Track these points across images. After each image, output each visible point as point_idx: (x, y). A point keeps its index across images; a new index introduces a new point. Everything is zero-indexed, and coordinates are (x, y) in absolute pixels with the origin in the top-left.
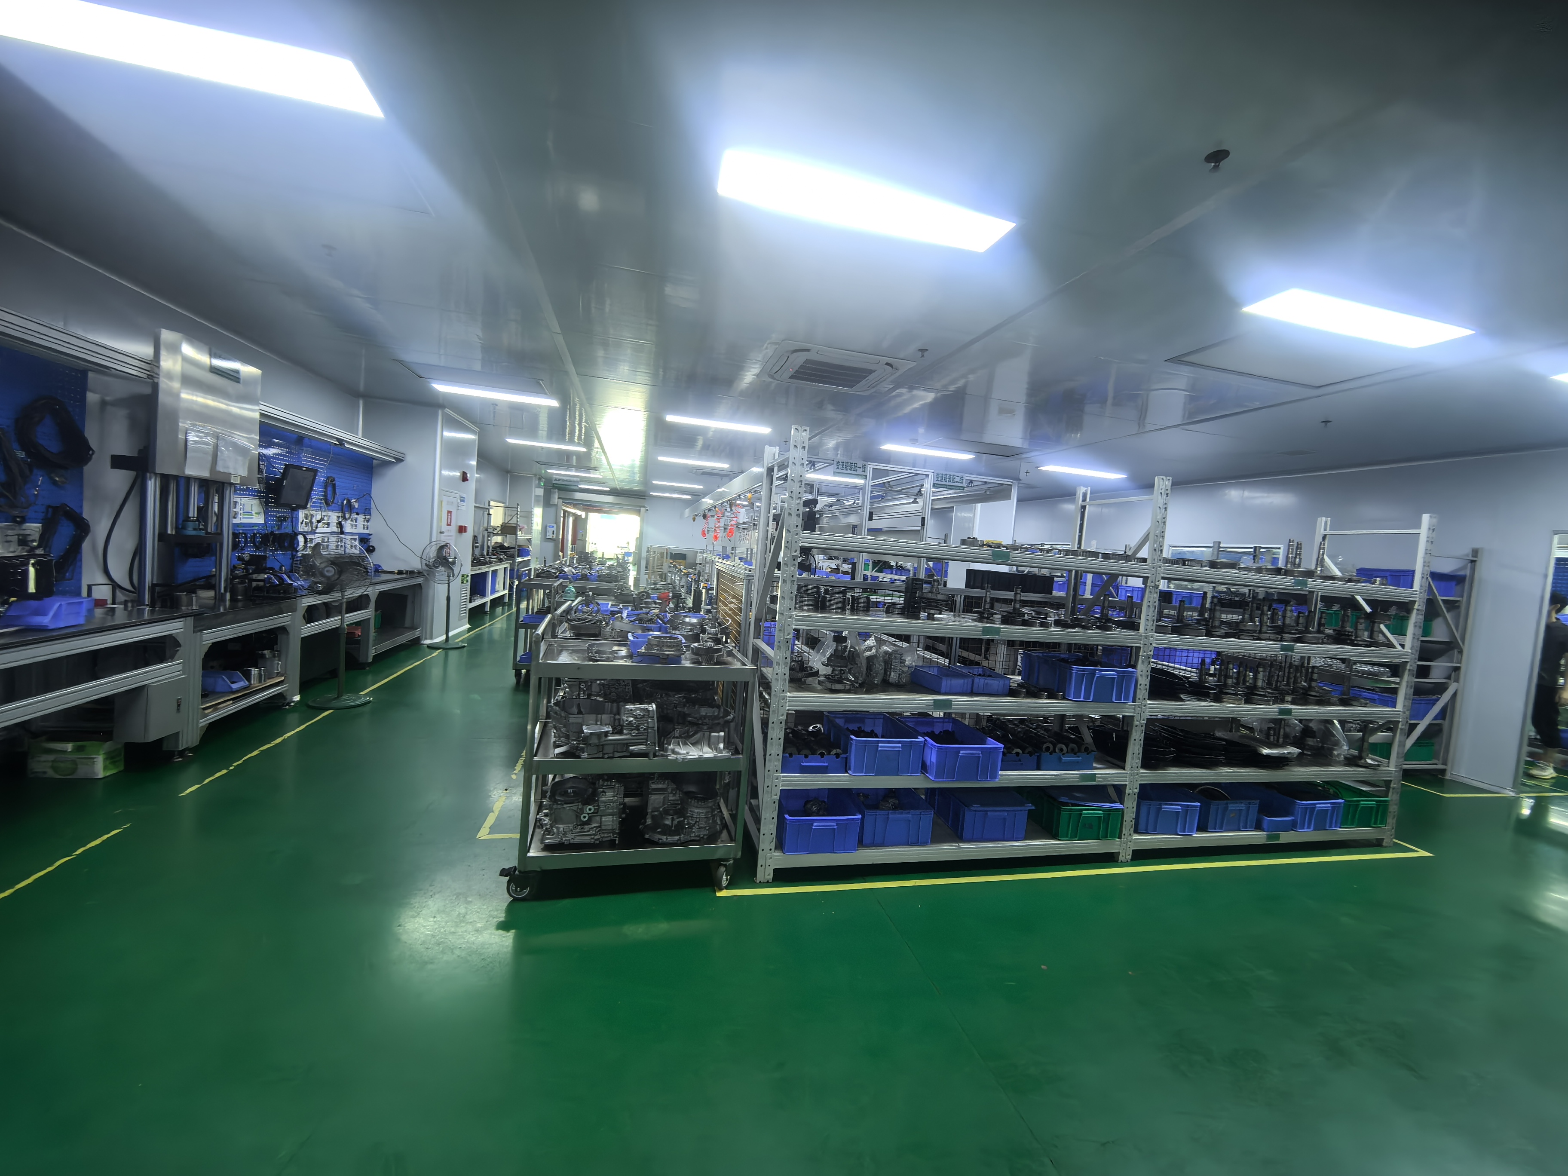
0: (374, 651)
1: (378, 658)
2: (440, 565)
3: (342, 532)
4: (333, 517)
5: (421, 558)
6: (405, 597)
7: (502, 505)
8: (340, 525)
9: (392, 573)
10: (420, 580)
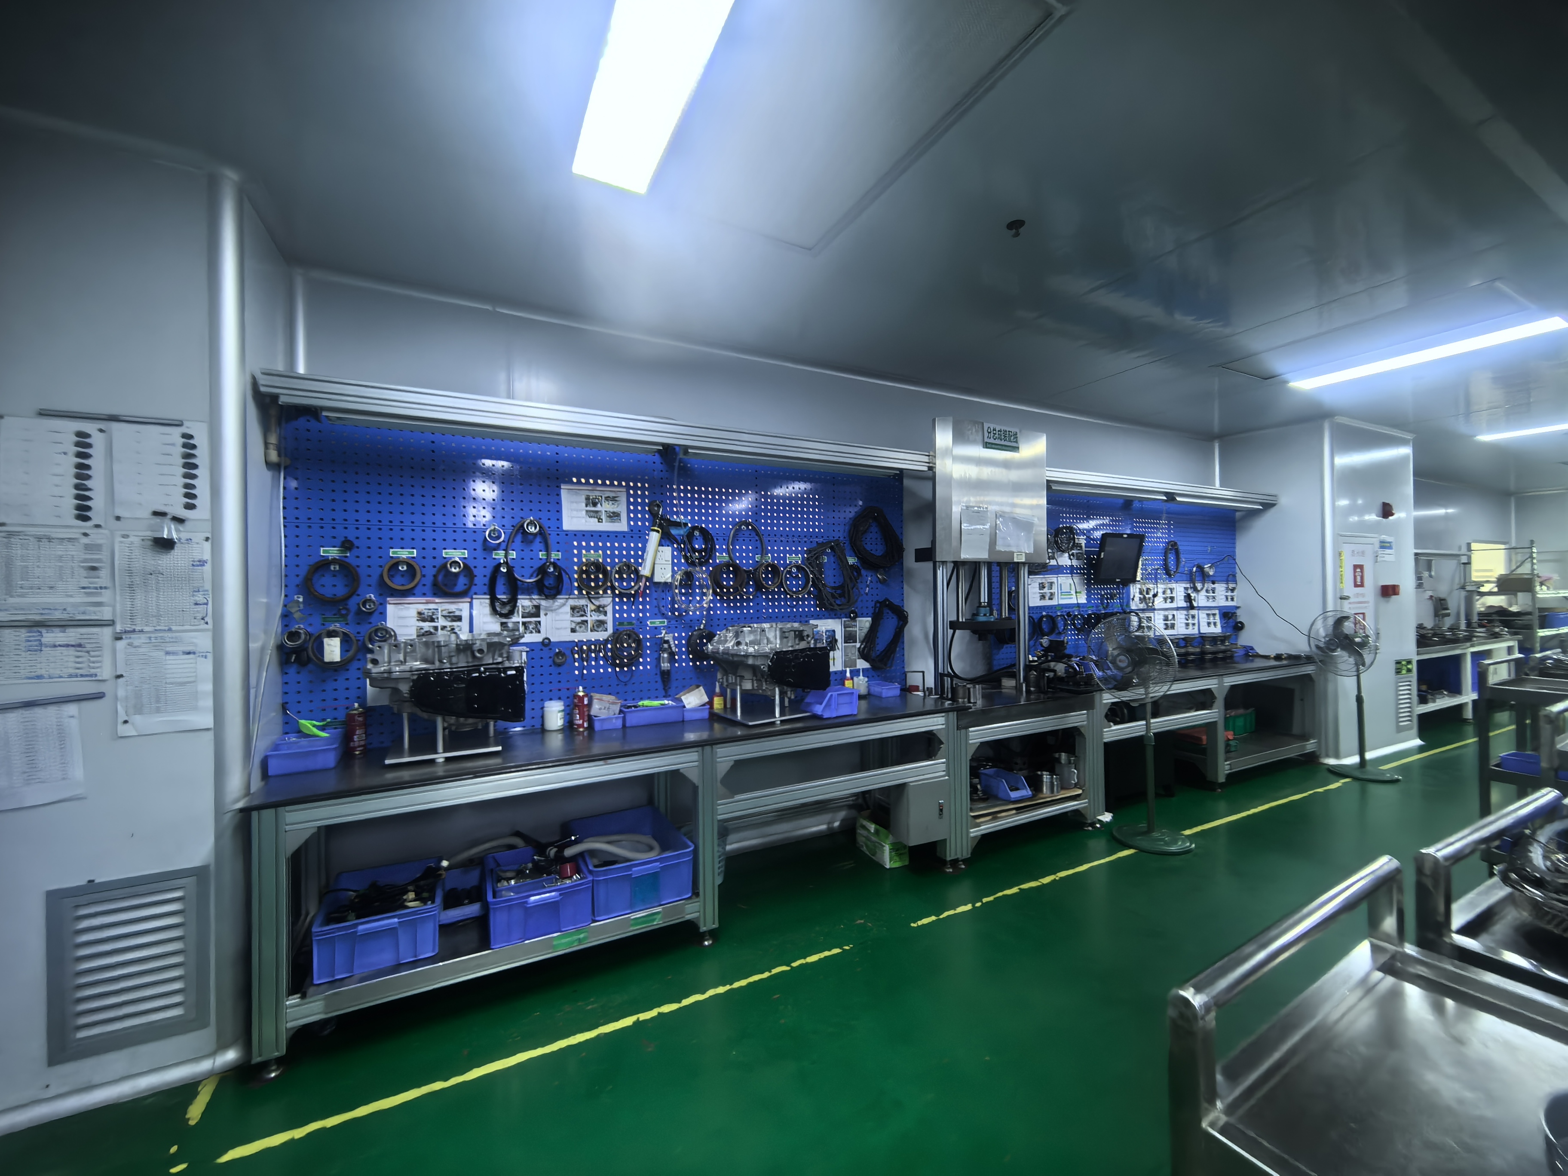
0: (1227, 767)
1: (1235, 778)
2: (1338, 647)
3: (1192, 607)
4: (1179, 589)
5: (1309, 636)
6: (1292, 691)
7: (1503, 546)
8: (1188, 598)
9: (1267, 657)
10: (1309, 669)
